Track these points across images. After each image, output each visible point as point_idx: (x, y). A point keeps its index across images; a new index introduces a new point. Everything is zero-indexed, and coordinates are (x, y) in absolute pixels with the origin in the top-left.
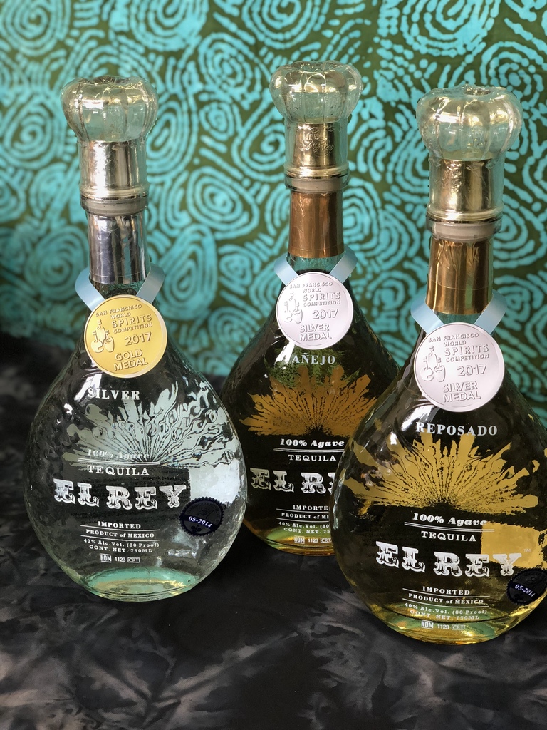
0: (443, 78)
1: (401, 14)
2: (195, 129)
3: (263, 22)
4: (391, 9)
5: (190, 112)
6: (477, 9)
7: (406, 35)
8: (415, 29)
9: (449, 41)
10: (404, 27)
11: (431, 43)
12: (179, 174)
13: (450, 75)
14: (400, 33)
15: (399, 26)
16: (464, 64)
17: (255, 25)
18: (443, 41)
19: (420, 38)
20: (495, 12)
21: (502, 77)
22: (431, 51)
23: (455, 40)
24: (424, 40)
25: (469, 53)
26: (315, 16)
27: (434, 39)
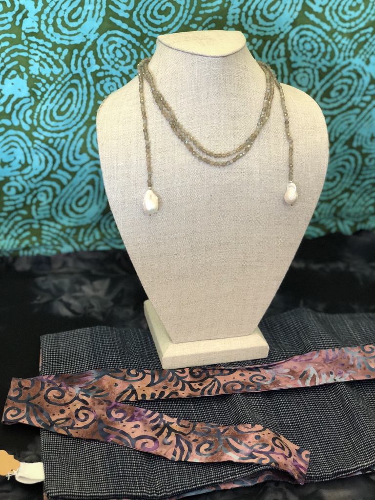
0: (266, 48)
1: (242, 12)
2: (92, 96)
3: (147, 21)
4: (235, 8)
5: (88, 85)
6: (288, 7)
7: (244, 24)
8: (250, 20)
9: (270, 26)
10: (243, 19)
11: (259, 28)
12: (79, 129)
13: (270, 47)
14: (241, 23)
15: (240, 19)
16: (278, 39)
17: (142, 23)
18: (266, 27)
19: (253, 26)
20: (299, 8)
21: (301, 45)
22: (259, 33)
23: (274, 25)
24: (255, 27)
25: (282, 32)
26: (185, 15)
27: (261, 26)
